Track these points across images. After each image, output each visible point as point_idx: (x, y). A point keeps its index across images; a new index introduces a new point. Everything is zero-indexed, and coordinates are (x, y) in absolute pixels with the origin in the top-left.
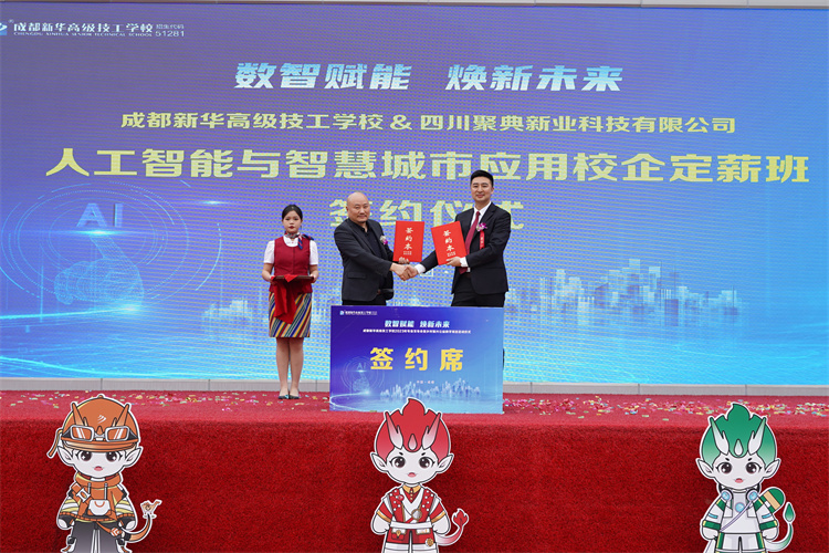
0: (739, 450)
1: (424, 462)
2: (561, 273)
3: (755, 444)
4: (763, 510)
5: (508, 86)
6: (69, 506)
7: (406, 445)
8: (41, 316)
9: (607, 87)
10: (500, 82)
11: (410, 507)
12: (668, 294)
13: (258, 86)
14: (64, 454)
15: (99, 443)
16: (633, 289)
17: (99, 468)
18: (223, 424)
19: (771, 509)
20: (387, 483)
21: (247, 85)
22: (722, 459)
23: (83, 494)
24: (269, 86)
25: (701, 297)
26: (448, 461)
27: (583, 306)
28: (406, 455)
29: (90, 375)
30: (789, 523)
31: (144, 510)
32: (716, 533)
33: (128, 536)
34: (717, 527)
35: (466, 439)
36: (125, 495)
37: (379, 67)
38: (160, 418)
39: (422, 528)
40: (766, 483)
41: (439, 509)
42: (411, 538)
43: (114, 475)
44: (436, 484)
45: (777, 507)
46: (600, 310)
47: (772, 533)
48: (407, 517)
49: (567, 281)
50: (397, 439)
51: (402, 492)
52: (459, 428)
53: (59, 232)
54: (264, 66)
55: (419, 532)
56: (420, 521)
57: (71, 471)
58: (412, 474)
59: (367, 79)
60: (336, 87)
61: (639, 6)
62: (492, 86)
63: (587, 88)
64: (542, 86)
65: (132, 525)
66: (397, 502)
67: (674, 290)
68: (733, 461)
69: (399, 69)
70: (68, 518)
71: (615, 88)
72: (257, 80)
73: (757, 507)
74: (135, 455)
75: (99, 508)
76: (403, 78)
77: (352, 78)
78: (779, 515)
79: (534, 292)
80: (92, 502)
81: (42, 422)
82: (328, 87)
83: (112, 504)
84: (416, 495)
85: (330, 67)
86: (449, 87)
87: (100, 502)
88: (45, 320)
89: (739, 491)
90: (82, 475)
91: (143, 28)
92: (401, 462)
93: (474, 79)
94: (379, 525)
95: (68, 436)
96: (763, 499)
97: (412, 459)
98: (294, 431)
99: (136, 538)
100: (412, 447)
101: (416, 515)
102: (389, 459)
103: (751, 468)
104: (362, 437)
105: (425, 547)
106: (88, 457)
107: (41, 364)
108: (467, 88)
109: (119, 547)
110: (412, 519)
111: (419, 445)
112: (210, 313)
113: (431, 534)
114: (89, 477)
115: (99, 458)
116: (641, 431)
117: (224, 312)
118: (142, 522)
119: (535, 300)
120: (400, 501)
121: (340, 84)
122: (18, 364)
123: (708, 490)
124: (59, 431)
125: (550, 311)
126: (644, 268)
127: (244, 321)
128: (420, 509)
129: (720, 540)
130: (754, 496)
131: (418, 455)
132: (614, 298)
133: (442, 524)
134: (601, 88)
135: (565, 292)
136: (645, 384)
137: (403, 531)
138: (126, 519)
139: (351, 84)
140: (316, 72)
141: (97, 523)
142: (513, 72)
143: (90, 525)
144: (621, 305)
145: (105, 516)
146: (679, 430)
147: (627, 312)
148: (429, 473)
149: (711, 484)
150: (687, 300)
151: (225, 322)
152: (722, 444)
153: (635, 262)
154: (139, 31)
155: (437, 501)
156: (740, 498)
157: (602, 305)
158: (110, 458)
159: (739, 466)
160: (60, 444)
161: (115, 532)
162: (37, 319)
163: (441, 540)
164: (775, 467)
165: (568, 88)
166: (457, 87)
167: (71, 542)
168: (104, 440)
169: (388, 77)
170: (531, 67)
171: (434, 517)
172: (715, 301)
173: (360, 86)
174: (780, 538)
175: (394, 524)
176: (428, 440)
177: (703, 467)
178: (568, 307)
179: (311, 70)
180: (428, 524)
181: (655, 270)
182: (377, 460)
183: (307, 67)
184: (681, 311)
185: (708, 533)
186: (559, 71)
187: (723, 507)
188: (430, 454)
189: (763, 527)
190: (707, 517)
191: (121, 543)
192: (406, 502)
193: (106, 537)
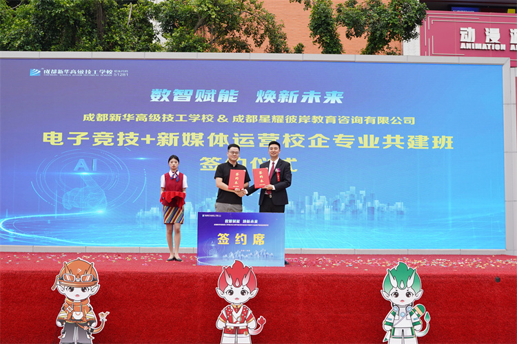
0: (402, 286)
1: (243, 293)
2: (316, 194)
3: (410, 282)
4: (414, 316)
5: (287, 101)
6: (62, 315)
7: (234, 284)
8: (56, 215)
9: (336, 101)
10: (283, 98)
11: (236, 316)
12: (369, 204)
13: (162, 100)
14: (60, 289)
15: (78, 283)
16: (352, 202)
17: (77, 295)
18: (141, 273)
19: (418, 315)
20: (224, 303)
21: (156, 100)
22: (394, 290)
23: (69, 309)
24: (167, 100)
25: (385, 206)
26: (255, 292)
27: (327, 210)
28: (234, 289)
29: (80, 245)
30: (427, 322)
31: (100, 317)
32: (390, 328)
33: (92, 330)
34: (391, 324)
35: (265, 281)
36: (91, 309)
37: (222, 91)
38: (110, 270)
39: (242, 326)
40: (416, 302)
41: (251, 317)
42: (237, 331)
43: (86, 299)
44: (249, 303)
45: (421, 314)
46: (335, 212)
47: (419, 327)
48: (235, 321)
49: (319, 198)
50: (230, 281)
51: (232, 308)
52: (261, 275)
53: (65, 173)
54: (165, 91)
55: (240, 328)
56: (241, 323)
57: (63, 297)
58: (237, 299)
59: (216, 97)
60: (201, 101)
61: (354, 62)
62: (279, 101)
63: (326, 102)
64: (303, 101)
65: (94, 324)
66: (229, 313)
67: (372, 203)
68: (399, 291)
69: (233, 92)
70: (62, 321)
71: (340, 102)
72: (161, 97)
73: (411, 314)
74: (95, 289)
75: (78, 316)
76: (234, 97)
77: (209, 96)
78: (422, 318)
79: (303, 203)
80: (74, 313)
81: (50, 272)
82: (197, 101)
83: (84, 314)
84: (239, 309)
85: (198, 91)
86: (257, 101)
87: (78, 313)
88: (58, 217)
89: (402, 307)
90: (69, 299)
91: (108, 72)
92: (231, 293)
93: (270, 97)
94: (220, 324)
95: (62, 279)
96: (414, 310)
97: (237, 291)
98: (177, 277)
99: (96, 331)
100: (237, 285)
101: (239, 320)
102: (225, 291)
103: (408, 295)
104: (212, 280)
105: (243, 335)
106: (72, 290)
107: (56, 239)
108: (266, 101)
109: (88, 336)
110: (237, 321)
111: (241, 284)
112: (140, 214)
113: (247, 329)
114: (73, 300)
115: (78, 290)
116: (353, 276)
117: (147, 213)
118: (99, 323)
119: (303, 207)
120: (231, 313)
121: (203, 99)
122: (44, 239)
123: (387, 306)
124: (57, 277)
125: (310, 213)
126: (357, 191)
127: (157, 218)
128: (242, 316)
129: (393, 331)
130: (410, 309)
131: (240, 289)
132: (343, 206)
133: (252, 324)
134: (333, 102)
135: (318, 203)
136: (358, 249)
137: (233, 328)
138: (91, 322)
139: (208, 100)
140: (191, 94)
141: (77, 324)
142: (289, 94)
143: (73, 324)
144: (345, 209)
145: (81, 320)
146: (373, 275)
147: (349, 214)
148: (246, 298)
149: (389, 303)
150: (379, 208)
151: (147, 219)
152: (394, 282)
153: (353, 188)
154: (106, 73)
155: (250, 312)
156: (403, 310)
157: (336, 210)
158: (83, 290)
159: (402, 293)
160: (58, 283)
161: (86, 328)
162: (53, 217)
163: (252, 332)
164: (420, 294)
165: (316, 101)
166: (261, 101)
167: (64, 333)
168: (80, 281)
169: (227, 96)
170: (298, 91)
171: (248, 320)
172: (393, 208)
173: (213, 101)
174: (423, 330)
175: (228, 324)
176: (245, 281)
177: (384, 295)
178: (319, 211)
179: (189, 93)
180: (245, 324)
181: (363, 192)
182: (219, 292)
183: (187, 91)
184: (376, 212)
185: (386, 328)
186: (312, 93)
187: (394, 314)
188: (246, 288)
189: (414, 324)
190: (386, 320)
191: (89, 334)
192: (234, 313)
193: (81, 330)
